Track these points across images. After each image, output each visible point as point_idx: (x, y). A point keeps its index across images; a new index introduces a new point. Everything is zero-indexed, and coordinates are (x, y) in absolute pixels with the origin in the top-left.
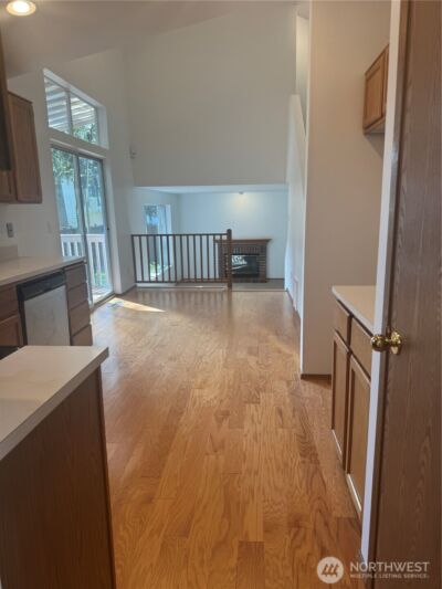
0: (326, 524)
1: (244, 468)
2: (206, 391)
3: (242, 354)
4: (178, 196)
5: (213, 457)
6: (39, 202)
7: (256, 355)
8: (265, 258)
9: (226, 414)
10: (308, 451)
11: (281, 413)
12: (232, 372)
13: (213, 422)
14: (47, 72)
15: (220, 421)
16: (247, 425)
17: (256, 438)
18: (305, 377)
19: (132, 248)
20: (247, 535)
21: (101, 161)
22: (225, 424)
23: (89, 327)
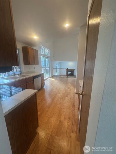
0: (74, 119)
1: (63, 108)
2: (60, 94)
3: (67, 88)
4: (61, 63)
5: (58, 105)
6: (38, 64)
7: (69, 89)
8: (74, 73)
9: (62, 98)
10: (74, 106)
11: (71, 99)
12: (64, 91)
13: (60, 99)
14: (41, 46)
15: (61, 99)
16: (65, 100)
17: (66, 103)
18: (76, 93)
19: (53, 70)
20: (61, 119)
21: (49, 58)
22: (62, 100)
23: (44, 82)
